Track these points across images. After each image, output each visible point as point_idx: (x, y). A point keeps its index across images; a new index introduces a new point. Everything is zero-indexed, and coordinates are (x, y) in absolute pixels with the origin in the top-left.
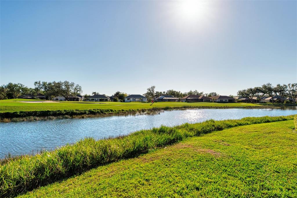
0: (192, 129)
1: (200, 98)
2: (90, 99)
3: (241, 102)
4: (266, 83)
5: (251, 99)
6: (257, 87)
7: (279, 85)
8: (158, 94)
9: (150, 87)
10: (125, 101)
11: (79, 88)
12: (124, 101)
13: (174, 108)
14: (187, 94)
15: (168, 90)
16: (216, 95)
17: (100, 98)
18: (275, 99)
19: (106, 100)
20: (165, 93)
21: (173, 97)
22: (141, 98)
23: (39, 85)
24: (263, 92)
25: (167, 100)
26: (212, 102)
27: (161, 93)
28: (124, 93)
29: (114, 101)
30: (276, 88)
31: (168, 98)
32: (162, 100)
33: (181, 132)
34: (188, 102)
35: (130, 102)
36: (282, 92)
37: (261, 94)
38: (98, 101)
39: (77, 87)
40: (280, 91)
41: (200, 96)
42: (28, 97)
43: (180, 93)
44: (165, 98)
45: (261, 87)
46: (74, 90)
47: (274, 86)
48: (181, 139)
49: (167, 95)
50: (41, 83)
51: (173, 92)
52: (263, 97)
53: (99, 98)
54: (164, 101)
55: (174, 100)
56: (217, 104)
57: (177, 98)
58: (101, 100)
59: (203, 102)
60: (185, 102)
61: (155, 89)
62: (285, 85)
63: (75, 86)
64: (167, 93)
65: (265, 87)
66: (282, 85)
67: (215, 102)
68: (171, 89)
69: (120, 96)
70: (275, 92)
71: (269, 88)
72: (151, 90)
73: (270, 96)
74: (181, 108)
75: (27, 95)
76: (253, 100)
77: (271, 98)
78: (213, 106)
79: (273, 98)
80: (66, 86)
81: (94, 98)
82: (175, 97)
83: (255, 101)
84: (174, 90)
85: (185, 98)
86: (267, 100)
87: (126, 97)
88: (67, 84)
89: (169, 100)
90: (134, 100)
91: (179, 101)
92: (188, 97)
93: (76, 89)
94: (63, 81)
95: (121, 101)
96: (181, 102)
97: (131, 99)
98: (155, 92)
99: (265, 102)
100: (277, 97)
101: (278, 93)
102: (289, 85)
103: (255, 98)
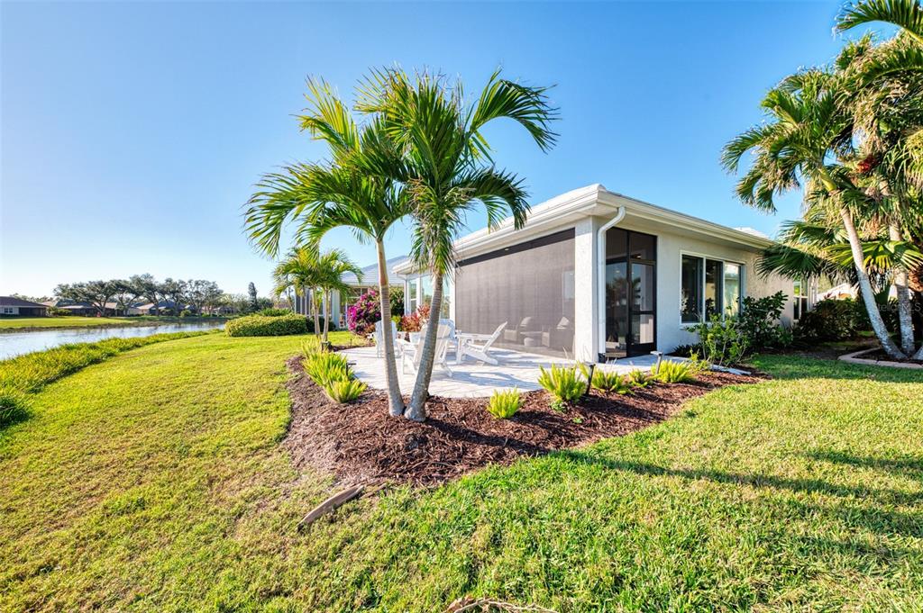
4: (139, 273)
5: (102, 308)
6: (117, 279)
7: (168, 280)
18: (162, 308)
24: (132, 292)
30: (163, 286)
36: (176, 294)
37: (128, 296)
40: (173, 292)
45: (128, 280)
47: (159, 280)
52: (134, 304)
62: (182, 282)
65: (139, 281)
66: (175, 280)
70: (163, 293)
71: (146, 284)
73: (152, 302)
76: (107, 309)
77: (152, 305)
79: (157, 306)
83: (111, 313)
86: (143, 310)
99: (138, 315)
100: (167, 303)
101: (167, 297)
102: (190, 282)
103: (113, 306)
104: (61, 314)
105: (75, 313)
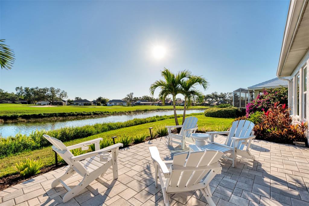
0: (168, 117)
1: (169, 102)
2: (75, 103)
3: (198, 105)
4: (214, 92)
5: (205, 103)
6: (208, 94)
7: (221, 93)
8: (136, 99)
9: (129, 93)
10: (108, 105)
11: (65, 94)
12: (106, 105)
13: (151, 110)
14: (159, 99)
15: (143, 96)
16: (180, 100)
17: (85, 103)
18: (220, 103)
19: (90, 105)
20: (141, 98)
21: (147, 102)
22: (122, 103)
23: (20, 90)
24: (211, 98)
25: (143, 104)
26: (178, 105)
27: (138, 98)
28: (106, 98)
29: (97, 105)
30: (220, 95)
31: (144, 103)
32: (139, 104)
33: (165, 117)
34: (160, 106)
35: (112, 106)
36: (224, 98)
37: (211, 99)
38: (82, 105)
39: (63, 93)
40: (223, 97)
41: (169, 101)
42: (9, 102)
43: (153, 98)
44: (142, 103)
45: (211, 94)
46: (59, 96)
48: (165, 119)
49: (142, 100)
50: (23, 88)
51: (147, 97)
52: (212, 102)
53: (83, 103)
54: (141, 105)
55: (149, 104)
56: (181, 106)
57: (151, 103)
58: (85, 105)
59: (171, 105)
60: (158, 105)
61: (133, 95)
62: (225, 94)
63: (61, 92)
64: (142, 98)
65: (213, 94)
66: (223, 93)
67: (180, 105)
68: (146, 95)
69: (102, 101)
70: (220, 98)
71: (215, 95)
72: (130, 96)
73: (217, 101)
74: (156, 110)
75: (7, 100)
76: (206, 104)
77: (217, 102)
78: (178, 109)
79: (218, 102)
80: (52, 92)
81: (78, 103)
82: (149, 101)
83: (207, 105)
84: (148, 96)
85: (157, 102)
86: (215, 104)
87: (108, 102)
88: (52, 90)
89: (145, 104)
90: (116, 104)
91: (153, 104)
92: (160, 101)
93: (62, 94)
94: (49, 87)
95: (104, 105)
96: (154, 106)
97: (113, 103)
98: (133, 98)
99: (213, 105)
100: (221, 101)
101: (221, 99)
102: (228, 93)
103: (207, 102)
104: (196, 105)
105: (199, 105)
